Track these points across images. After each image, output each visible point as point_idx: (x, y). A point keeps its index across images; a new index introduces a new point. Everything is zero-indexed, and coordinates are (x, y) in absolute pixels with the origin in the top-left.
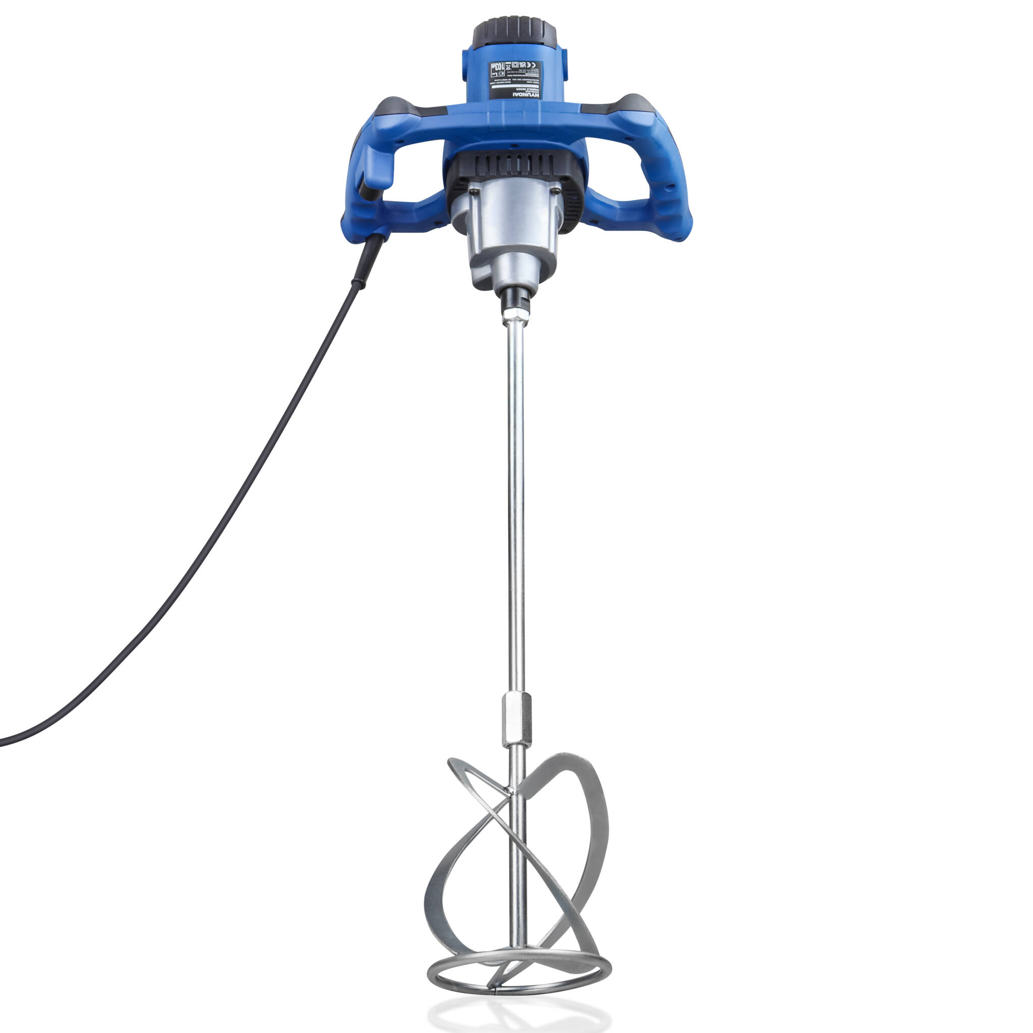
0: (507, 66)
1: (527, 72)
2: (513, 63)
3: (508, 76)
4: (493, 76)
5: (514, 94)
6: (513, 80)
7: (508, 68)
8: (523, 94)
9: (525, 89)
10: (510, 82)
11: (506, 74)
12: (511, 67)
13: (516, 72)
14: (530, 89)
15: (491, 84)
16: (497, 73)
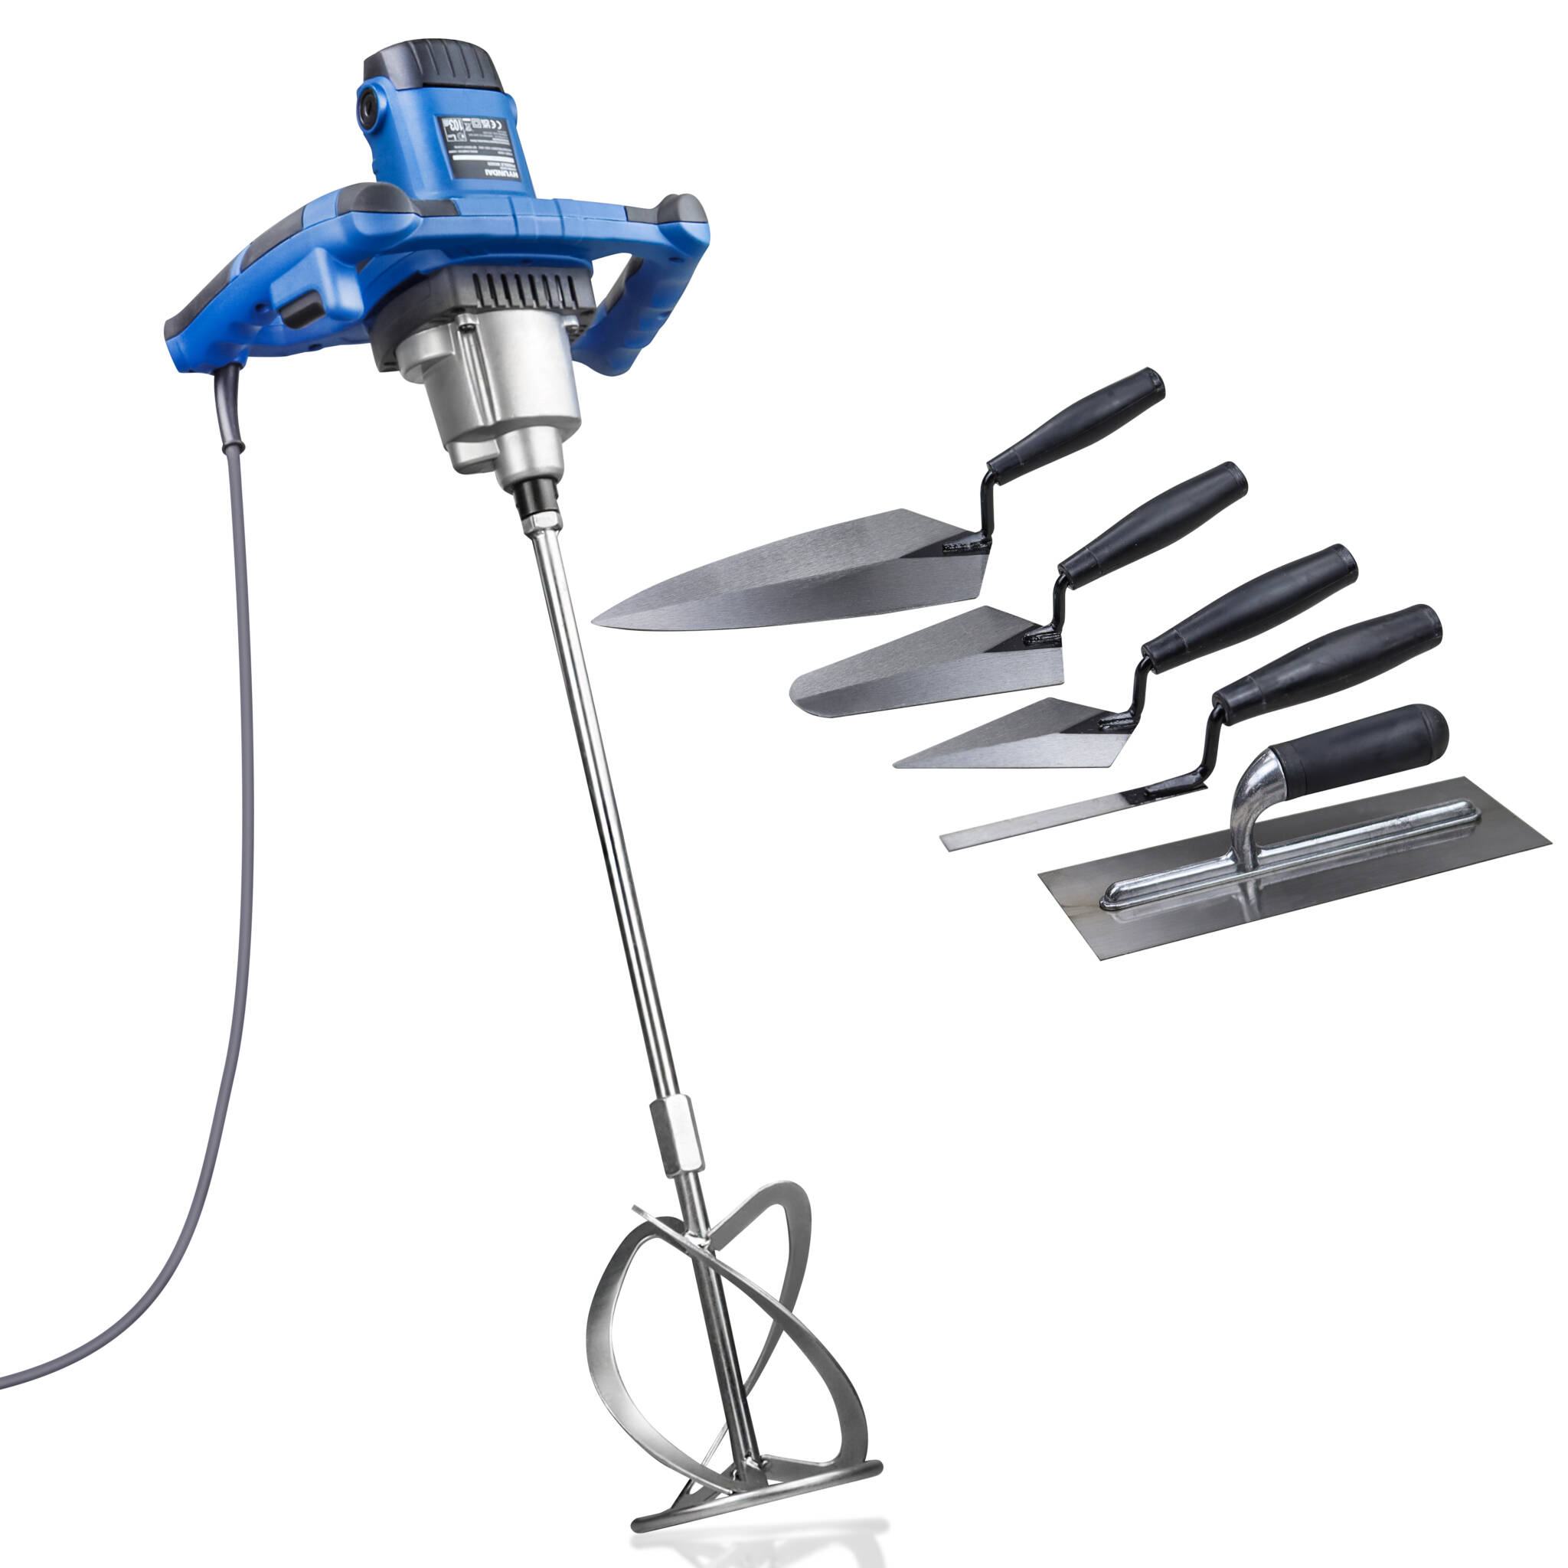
0: (466, 124)
1: (494, 136)
2: (474, 120)
3: (472, 141)
4: (450, 139)
5: (488, 172)
6: (481, 148)
7: (468, 129)
8: (497, 173)
9: (498, 164)
10: (476, 152)
11: (469, 138)
12: (471, 126)
13: (481, 135)
14: (506, 164)
15: (450, 152)
16: (454, 136)
